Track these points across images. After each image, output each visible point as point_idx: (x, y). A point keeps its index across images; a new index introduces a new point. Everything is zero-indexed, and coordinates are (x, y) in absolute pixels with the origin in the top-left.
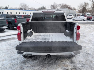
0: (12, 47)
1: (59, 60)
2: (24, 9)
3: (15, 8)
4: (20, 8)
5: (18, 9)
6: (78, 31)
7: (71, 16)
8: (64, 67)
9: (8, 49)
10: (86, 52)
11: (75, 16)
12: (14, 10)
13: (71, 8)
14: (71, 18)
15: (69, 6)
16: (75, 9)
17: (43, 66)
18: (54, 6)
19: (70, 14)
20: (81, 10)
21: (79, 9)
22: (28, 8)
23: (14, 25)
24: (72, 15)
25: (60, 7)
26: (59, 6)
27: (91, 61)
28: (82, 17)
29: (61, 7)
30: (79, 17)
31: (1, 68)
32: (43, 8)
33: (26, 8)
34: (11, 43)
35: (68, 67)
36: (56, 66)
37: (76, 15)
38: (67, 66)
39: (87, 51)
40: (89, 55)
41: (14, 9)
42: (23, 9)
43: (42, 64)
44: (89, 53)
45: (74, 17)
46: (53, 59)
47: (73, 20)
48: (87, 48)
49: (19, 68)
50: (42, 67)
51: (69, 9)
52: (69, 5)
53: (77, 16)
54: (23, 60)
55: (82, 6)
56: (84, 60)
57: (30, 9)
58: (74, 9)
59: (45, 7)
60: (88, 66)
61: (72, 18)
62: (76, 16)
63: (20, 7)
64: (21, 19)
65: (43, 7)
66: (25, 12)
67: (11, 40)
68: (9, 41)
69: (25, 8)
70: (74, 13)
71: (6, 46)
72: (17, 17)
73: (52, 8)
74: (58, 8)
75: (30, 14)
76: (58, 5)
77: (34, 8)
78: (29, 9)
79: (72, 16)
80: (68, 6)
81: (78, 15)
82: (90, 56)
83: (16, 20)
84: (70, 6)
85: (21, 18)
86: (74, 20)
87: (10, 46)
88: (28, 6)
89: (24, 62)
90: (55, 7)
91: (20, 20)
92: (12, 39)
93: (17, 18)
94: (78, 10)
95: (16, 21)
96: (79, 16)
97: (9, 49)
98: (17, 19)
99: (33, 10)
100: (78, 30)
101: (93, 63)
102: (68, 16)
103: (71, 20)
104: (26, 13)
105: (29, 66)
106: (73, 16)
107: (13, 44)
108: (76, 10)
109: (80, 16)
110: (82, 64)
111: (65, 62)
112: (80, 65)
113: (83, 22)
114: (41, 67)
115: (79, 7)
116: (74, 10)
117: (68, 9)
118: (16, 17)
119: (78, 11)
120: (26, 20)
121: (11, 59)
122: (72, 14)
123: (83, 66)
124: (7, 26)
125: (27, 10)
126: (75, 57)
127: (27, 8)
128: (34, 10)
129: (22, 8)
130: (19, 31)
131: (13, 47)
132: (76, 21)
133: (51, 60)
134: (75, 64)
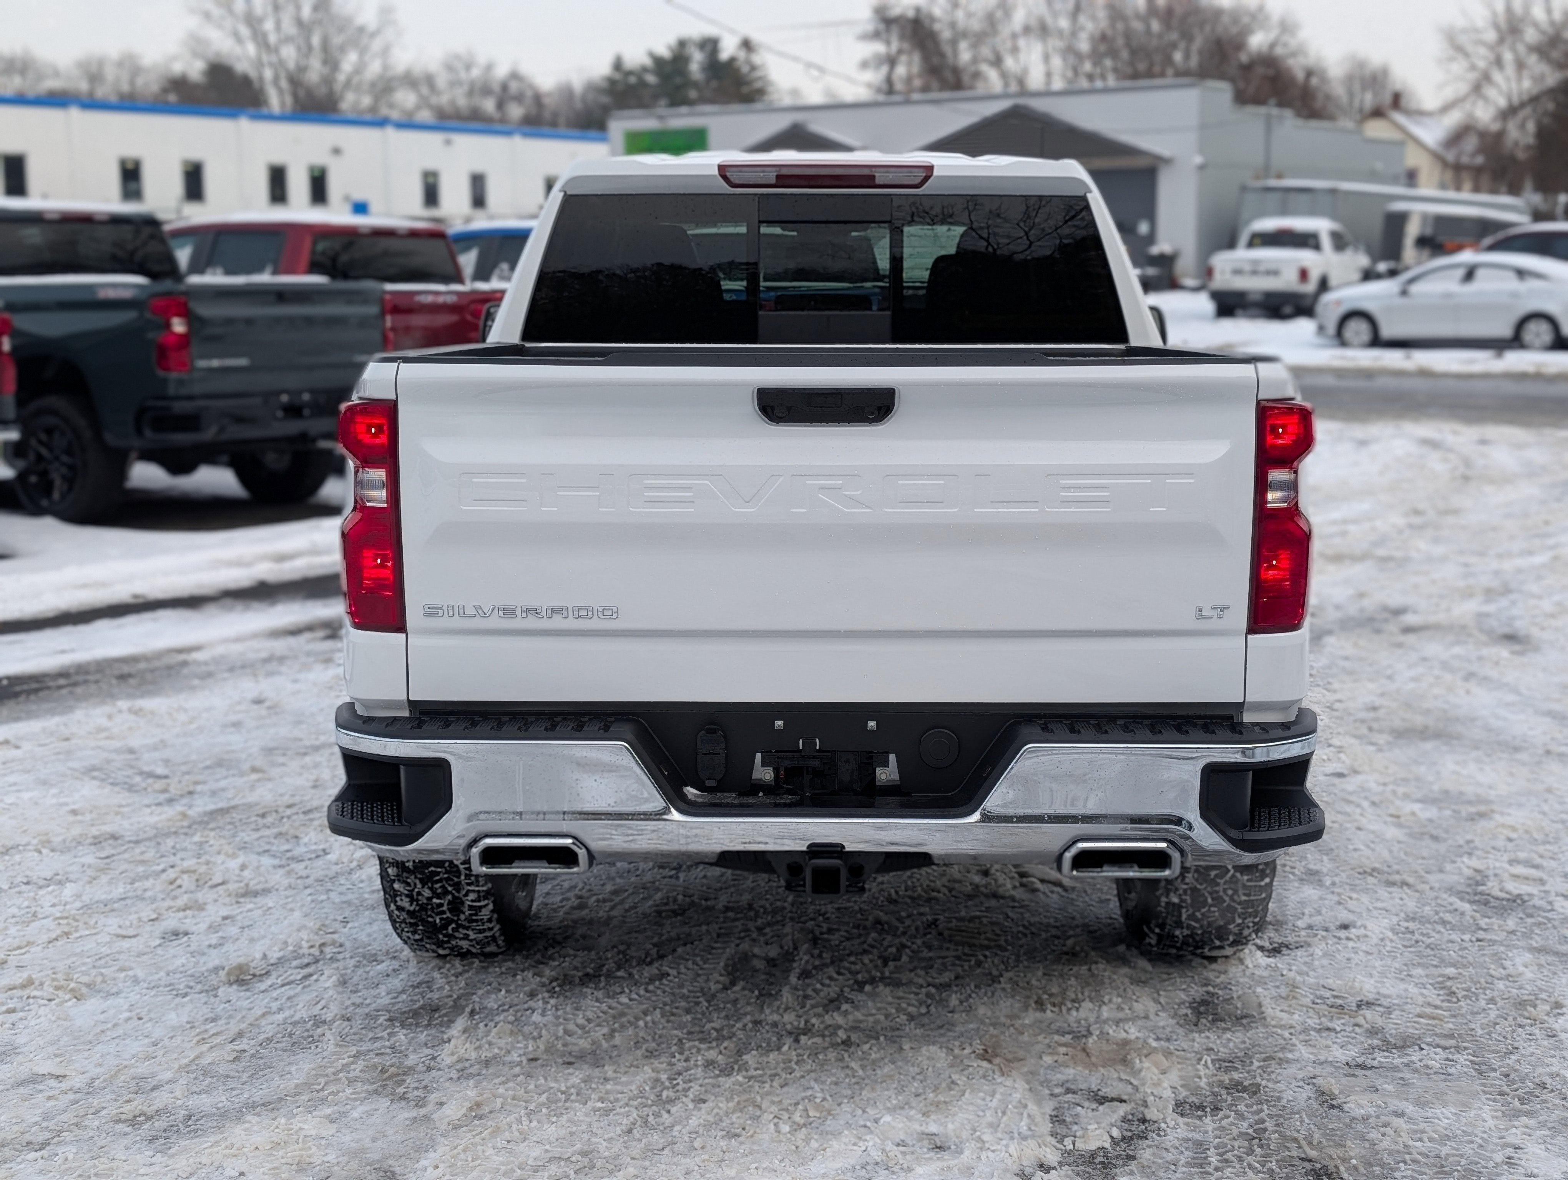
0: (170, 812)
1: (995, 980)
2: (295, 81)
3: (95, 77)
4: (195, 70)
5: (150, 84)
6: (1281, 486)
7: (1305, 256)
8: (1070, 1073)
9: (97, 842)
10: (1479, 879)
11: (1376, 258)
12: (75, 114)
13: (1297, 67)
14: (1289, 281)
15: (1257, 41)
16: (1397, 101)
17: (740, 1053)
18: (946, 34)
19: (1284, 211)
20: (1509, 112)
21: (1477, 89)
22: (374, 68)
23: (141, 413)
24: (1321, 225)
25: (1069, 51)
26: (1042, 30)
27: (1521, 1004)
28: (1521, 273)
29: (1084, 46)
30: (1470, 274)
31: (59, 1078)
32: (697, 61)
33: (331, 62)
34: (135, 742)
35: (1136, 1073)
36: (942, 1054)
37: (1413, 230)
38: (1124, 1061)
39: (1497, 863)
40: (1511, 923)
41: (83, 86)
42: (275, 101)
43: (720, 1039)
44: (1516, 902)
45: (1363, 260)
46: (904, 977)
47: (1340, 339)
48: (1517, 817)
49: (351, 1082)
50: (727, 1071)
51: (1258, 100)
52: (1258, 17)
53: (1423, 242)
54: (396, 983)
55: (1531, 35)
56: (1413, 990)
57: (410, 80)
58: (1369, 100)
59: (747, 45)
60: (1462, 1058)
61: (1324, 285)
62: (1409, 252)
63: (196, 44)
64: (281, 295)
65: (710, 45)
66: (321, 158)
67: (113, 697)
68: (79, 714)
69: (315, 72)
70: (1373, 176)
71: (45, 783)
72: (183, 255)
73: (901, 70)
74: (1036, 80)
75: (431, 196)
76: (1019, 18)
77: (501, 72)
78: (406, 98)
79: (1307, 240)
80: (1239, 44)
81: (1441, 221)
82: (1527, 935)
83: (179, 326)
84: (1287, 27)
85: (265, 278)
86: (1358, 330)
87: (131, 788)
88: (368, 17)
89: (416, 1014)
90: (965, 55)
91: (249, 322)
92: (123, 677)
93: (195, 280)
94: (1453, 119)
95: (184, 341)
96: (1467, 256)
97: (114, 837)
98: (204, 310)
99: (489, 105)
100: (1276, 475)
101: (1559, 1024)
102: (1231, 244)
103: (1304, 327)
104: (335, 188)
105: (515, 1057)
106: (1340, 242)
107: (167, 762)
108: (1420, 114)
109: (1475, 245)
110: (1373, 1032)
111: (1086, 1011)
112: (1340, 1055)
113: (1538, 377)
114: (699, 1072)
115: (1482, 57)
116: (1376, 129)
117: (1242, 99)
118: (172, 271)
119: (1456, 138)
120: (363, 323)
121: (200, 979)
122: (1313, 212)
123: (1380, 1058)
124: (13, 435)
125: (348, 102)
126: (1275, 951)
127: (349, 61)
128: (516, 112)
129: (242, 67)
130: (379, 474)
131: (179, 808)
132: (1393, 358)
133: (872, 981)
134: (1258, 1033)
